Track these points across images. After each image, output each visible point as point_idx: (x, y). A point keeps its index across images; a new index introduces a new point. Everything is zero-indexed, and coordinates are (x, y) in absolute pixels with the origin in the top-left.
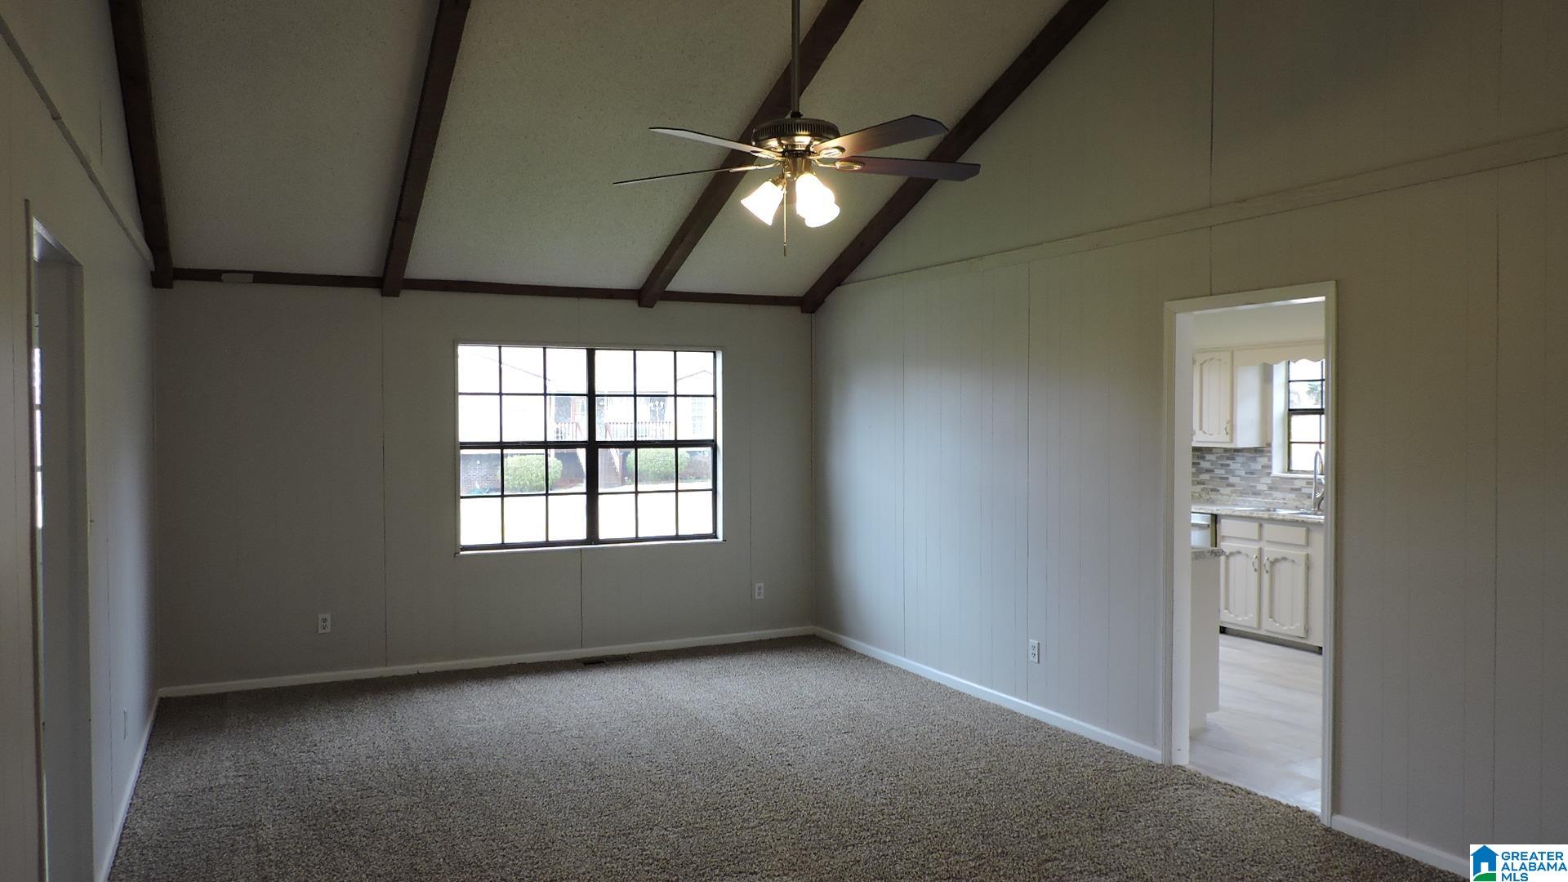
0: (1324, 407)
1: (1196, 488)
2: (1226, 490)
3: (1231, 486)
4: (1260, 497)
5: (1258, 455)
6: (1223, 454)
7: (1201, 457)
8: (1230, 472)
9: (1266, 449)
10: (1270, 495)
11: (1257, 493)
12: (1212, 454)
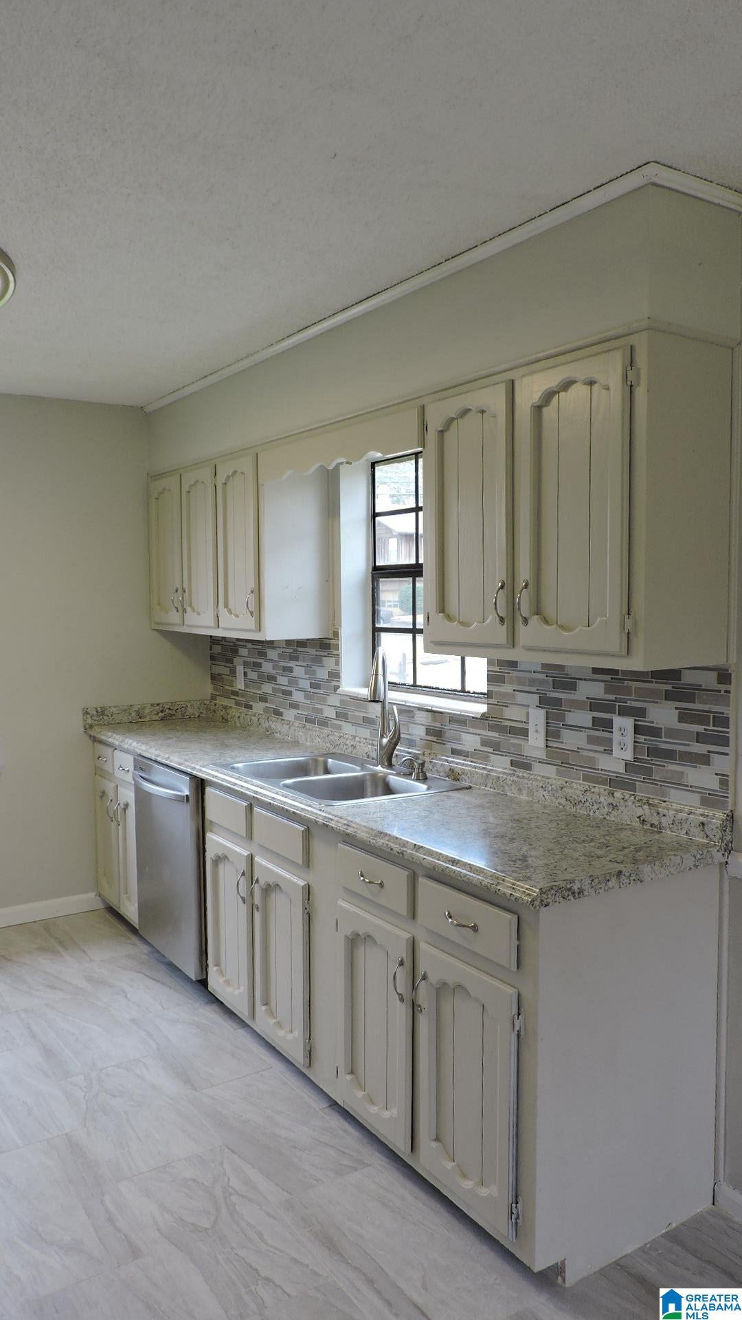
0: (421, 561)
1: (258, 707)
2: (290, 714)
3: (295, 706)
4: (326, 731)
5: (326, 654)
6: (286, 650)
7: (263, 655)
8: (293, 681)
9: (332, 642)
10: (339, 728)
11: (324, 723)
12: (274, 648)
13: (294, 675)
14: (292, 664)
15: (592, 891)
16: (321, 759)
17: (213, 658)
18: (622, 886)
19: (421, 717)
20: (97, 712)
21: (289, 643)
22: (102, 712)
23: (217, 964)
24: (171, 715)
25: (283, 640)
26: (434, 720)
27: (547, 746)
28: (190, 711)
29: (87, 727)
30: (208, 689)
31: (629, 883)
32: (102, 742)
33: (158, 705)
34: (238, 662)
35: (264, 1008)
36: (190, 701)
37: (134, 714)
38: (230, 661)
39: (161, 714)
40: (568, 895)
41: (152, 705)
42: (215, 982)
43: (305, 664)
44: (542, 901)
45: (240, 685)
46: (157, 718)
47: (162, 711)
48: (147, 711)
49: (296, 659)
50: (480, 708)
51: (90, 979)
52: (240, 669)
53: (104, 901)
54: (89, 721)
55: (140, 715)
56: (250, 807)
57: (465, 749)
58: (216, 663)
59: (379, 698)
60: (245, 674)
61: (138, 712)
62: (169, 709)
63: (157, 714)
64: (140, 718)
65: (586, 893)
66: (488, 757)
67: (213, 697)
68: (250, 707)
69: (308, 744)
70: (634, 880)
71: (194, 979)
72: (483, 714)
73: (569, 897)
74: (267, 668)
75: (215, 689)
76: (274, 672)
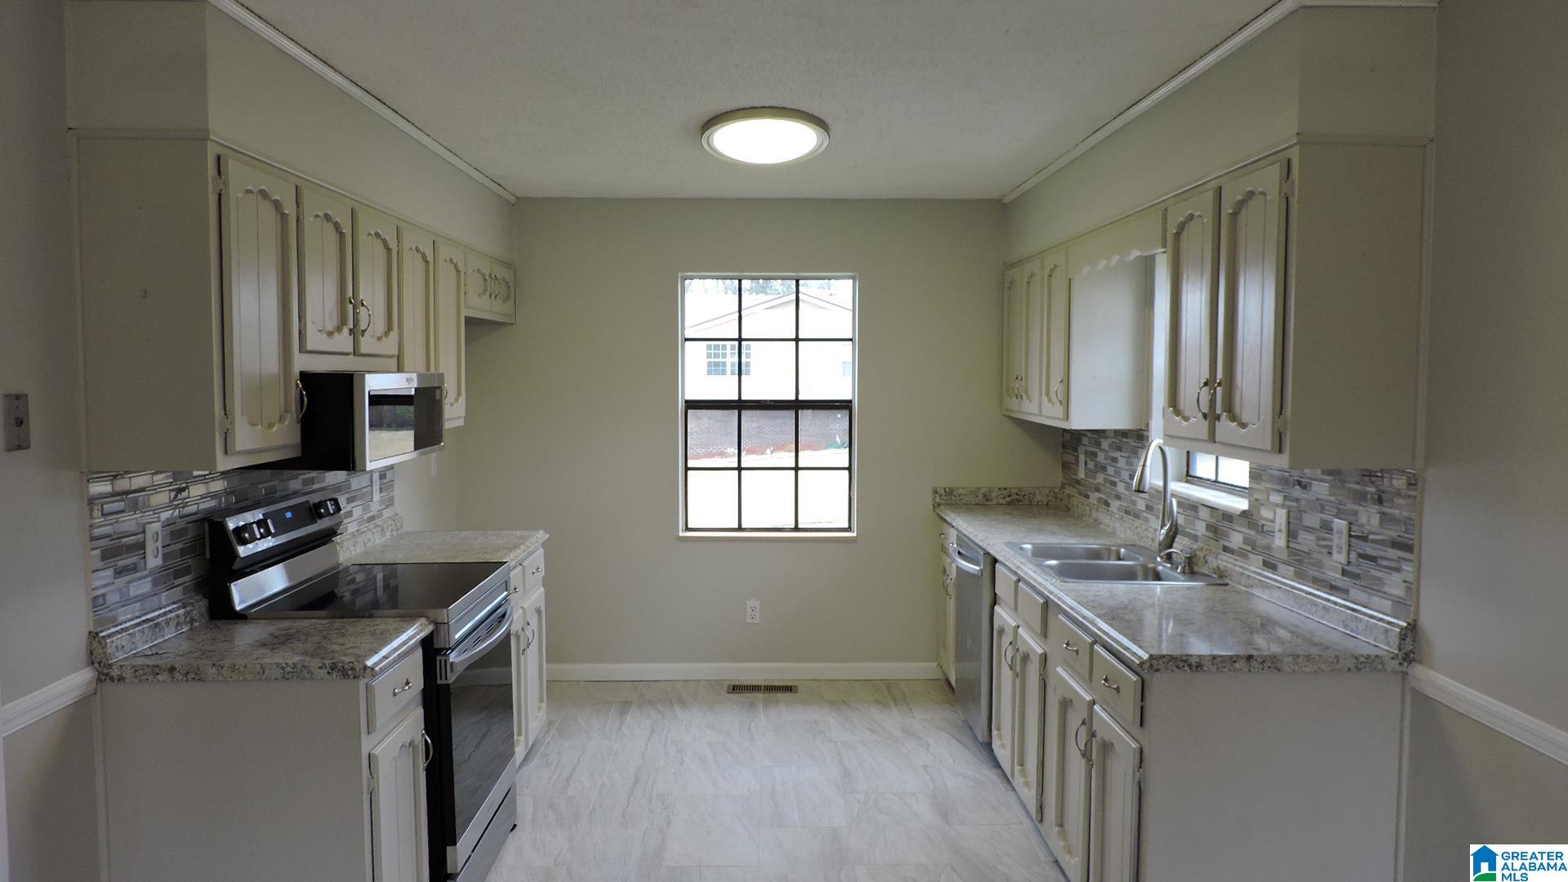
1: (1094, 496)
2: (1115, 505)
3: (1118, 497)
4: (1137, 523)
5: (1140, 445)
6: (1114, 440)
7: (1098, 444)
8: (1118, 473)
9: (1145, 433)
10: (1147, 520)
11: (1137, 516)
12: (1106, 438)
13: (1119, 465)
14: (1117, 454)
15: (1214, 669)
16: (1113, 548)
17: (1064, 446)
18: (1252, 670)
19: (1204, 513)
20: (946, 491)
21: (1116, 432)
22: (950, 492)
23: (999, 729)
24: (1019, 501)
25: (1110, 430)
26: (1212, 516)
27: (1288, 547)
28: (1039, 497)
29: (936, 505)
30: (1058, 477)
31: (1263, 669)
32: (945, 521)
33: (1005, 489)
34: (1081, 449)
35: (1019, 768)
36: (1038, 488)
37: (981, 496)
38: (1075, 450)
39: (1007, 499)
40: (1184, 666)
41: (1000, 489)
42: (996, 745)
43: (1126, 455)
44: (1151, 665)
45: (1082, 475)
46: (1003, 502)
47: (1009, 496)
48: (994, 495)
49: (1119, 449)
50: (1241, 504)
51: (904, 730)
52: (1082, 458)
53: (945, 675)
54: (938, 500)
55: (987, 498)
56: (1019, 580)
57: (1231, 546)
58: (1066, 451)
59: (1144, 487)
60: (1086, 462)
61: (985, 496)
62: (1017, 494)
63: (1004, 498)
64: (987, 500)
65: (1205, 668)
66: (1247, 555)
67: (1063, 486)
68: (1087, 497)
69: (1122, 535)
70: (1269, 667)
71: (981, 741)
72: (1244, 513)
73: (1186, 668)
74: (1101, 457)
75: (1064, 478)
76: (1105, 462)
